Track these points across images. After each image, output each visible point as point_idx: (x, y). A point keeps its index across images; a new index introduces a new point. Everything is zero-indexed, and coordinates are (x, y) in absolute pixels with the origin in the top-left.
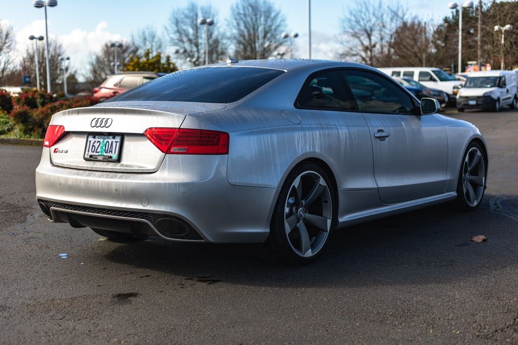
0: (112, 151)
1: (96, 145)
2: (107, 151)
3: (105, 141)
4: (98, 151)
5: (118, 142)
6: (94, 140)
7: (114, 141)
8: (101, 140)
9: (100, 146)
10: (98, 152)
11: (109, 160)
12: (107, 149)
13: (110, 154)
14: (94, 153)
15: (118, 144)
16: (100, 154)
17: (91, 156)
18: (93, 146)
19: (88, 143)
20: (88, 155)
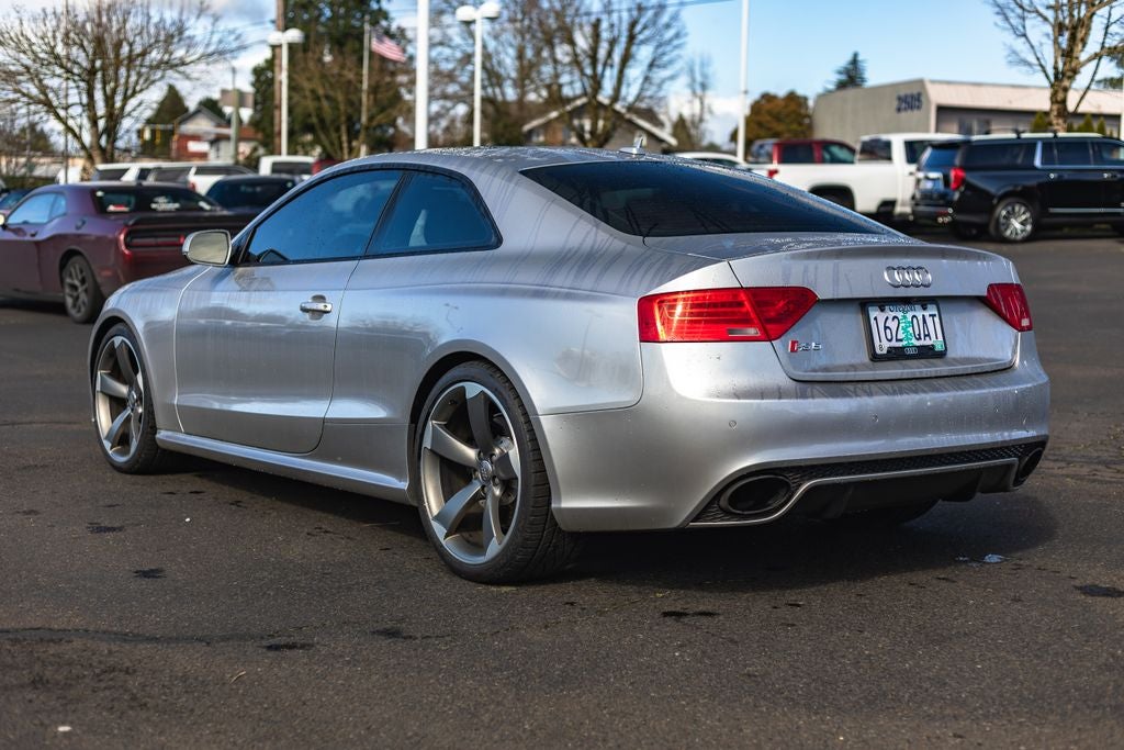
1: (893, 326)
2: (919, 335)
4: (898, 338)
5: (936, 315)
6: (885, 315)
8: (899, 315)
9: (901, 327)
10: (901, 340)
11: (930, 353)
12: (917, 333)
13: (927, 342)
14: (894, 344)
15: (937, 319)
16: (905, 343)
17: (890, 350)
18: (886, 328)
19: (873, 322)
20: (881, 347)
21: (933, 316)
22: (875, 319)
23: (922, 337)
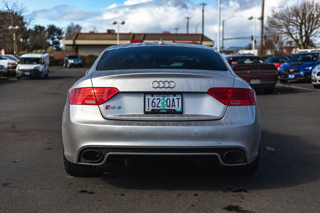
0: (174, 106)
1: (156, 102)
2: (169, 105)
3: (166, 99)
4: (158, 106)
5: (180, 99)
6: (153, 98)
7: (175, 98)
8: (161, 98)
9: (160, 102)
10: (160, 107)
11: (174, 112)
12: (168, 104)
13: (173, 108)
14: (156, 108)
15: (180, 100)
16: (161, 108)
17: (153, 110)
18: (152, 102)
19: (147, 100)
20: (148, 109)
21: (178, 99)
22: (148, 99)
23: (171, 106)
